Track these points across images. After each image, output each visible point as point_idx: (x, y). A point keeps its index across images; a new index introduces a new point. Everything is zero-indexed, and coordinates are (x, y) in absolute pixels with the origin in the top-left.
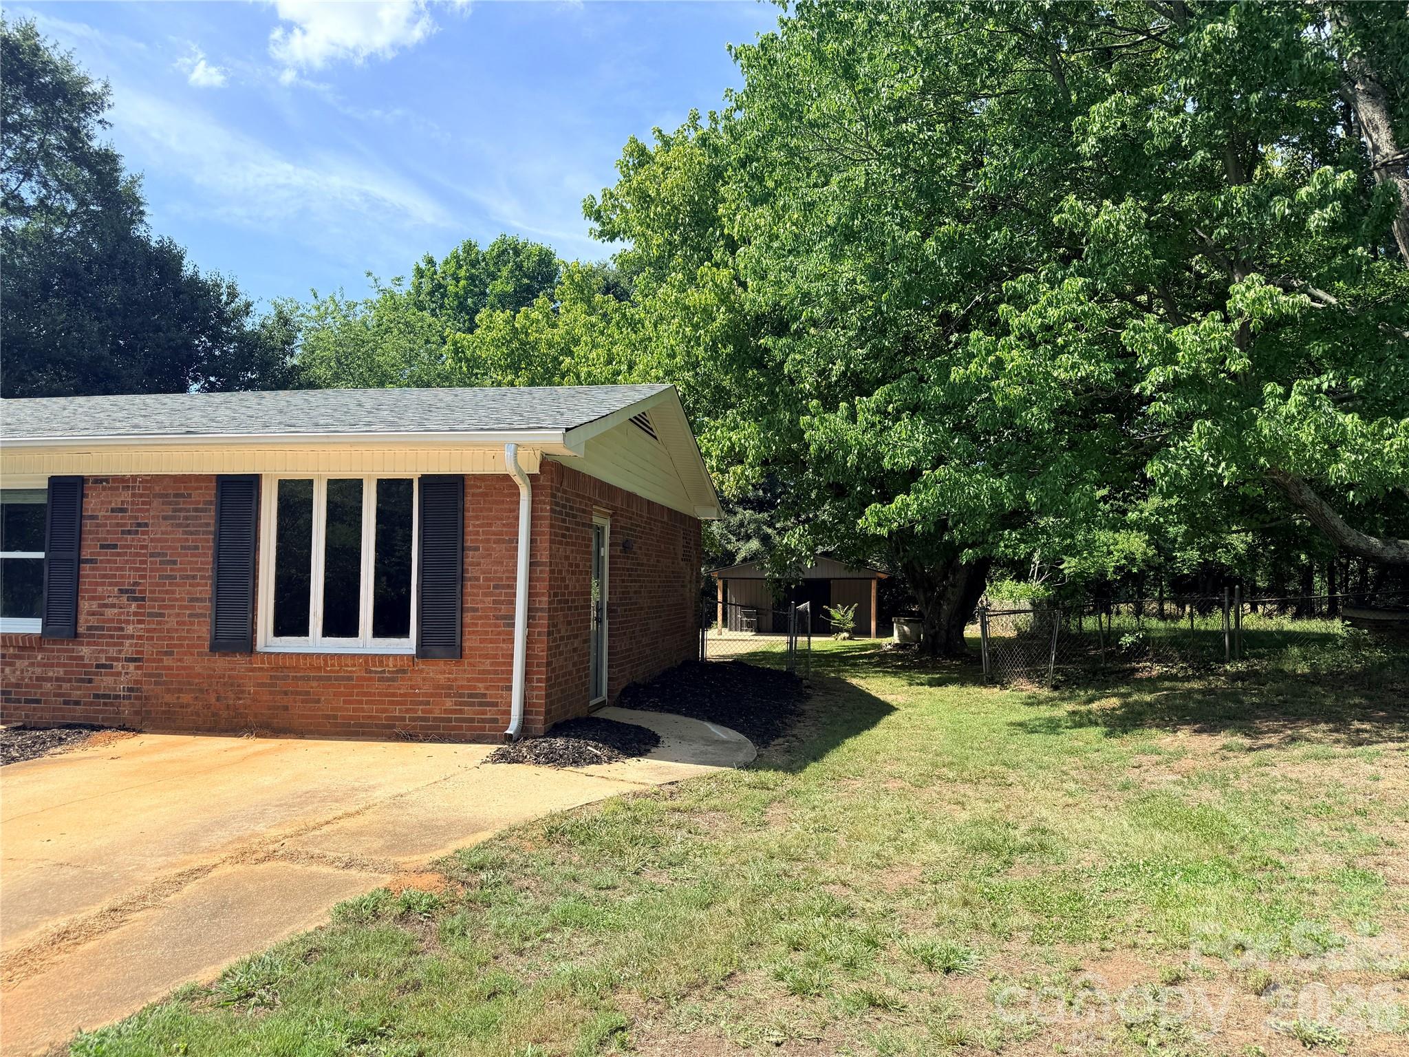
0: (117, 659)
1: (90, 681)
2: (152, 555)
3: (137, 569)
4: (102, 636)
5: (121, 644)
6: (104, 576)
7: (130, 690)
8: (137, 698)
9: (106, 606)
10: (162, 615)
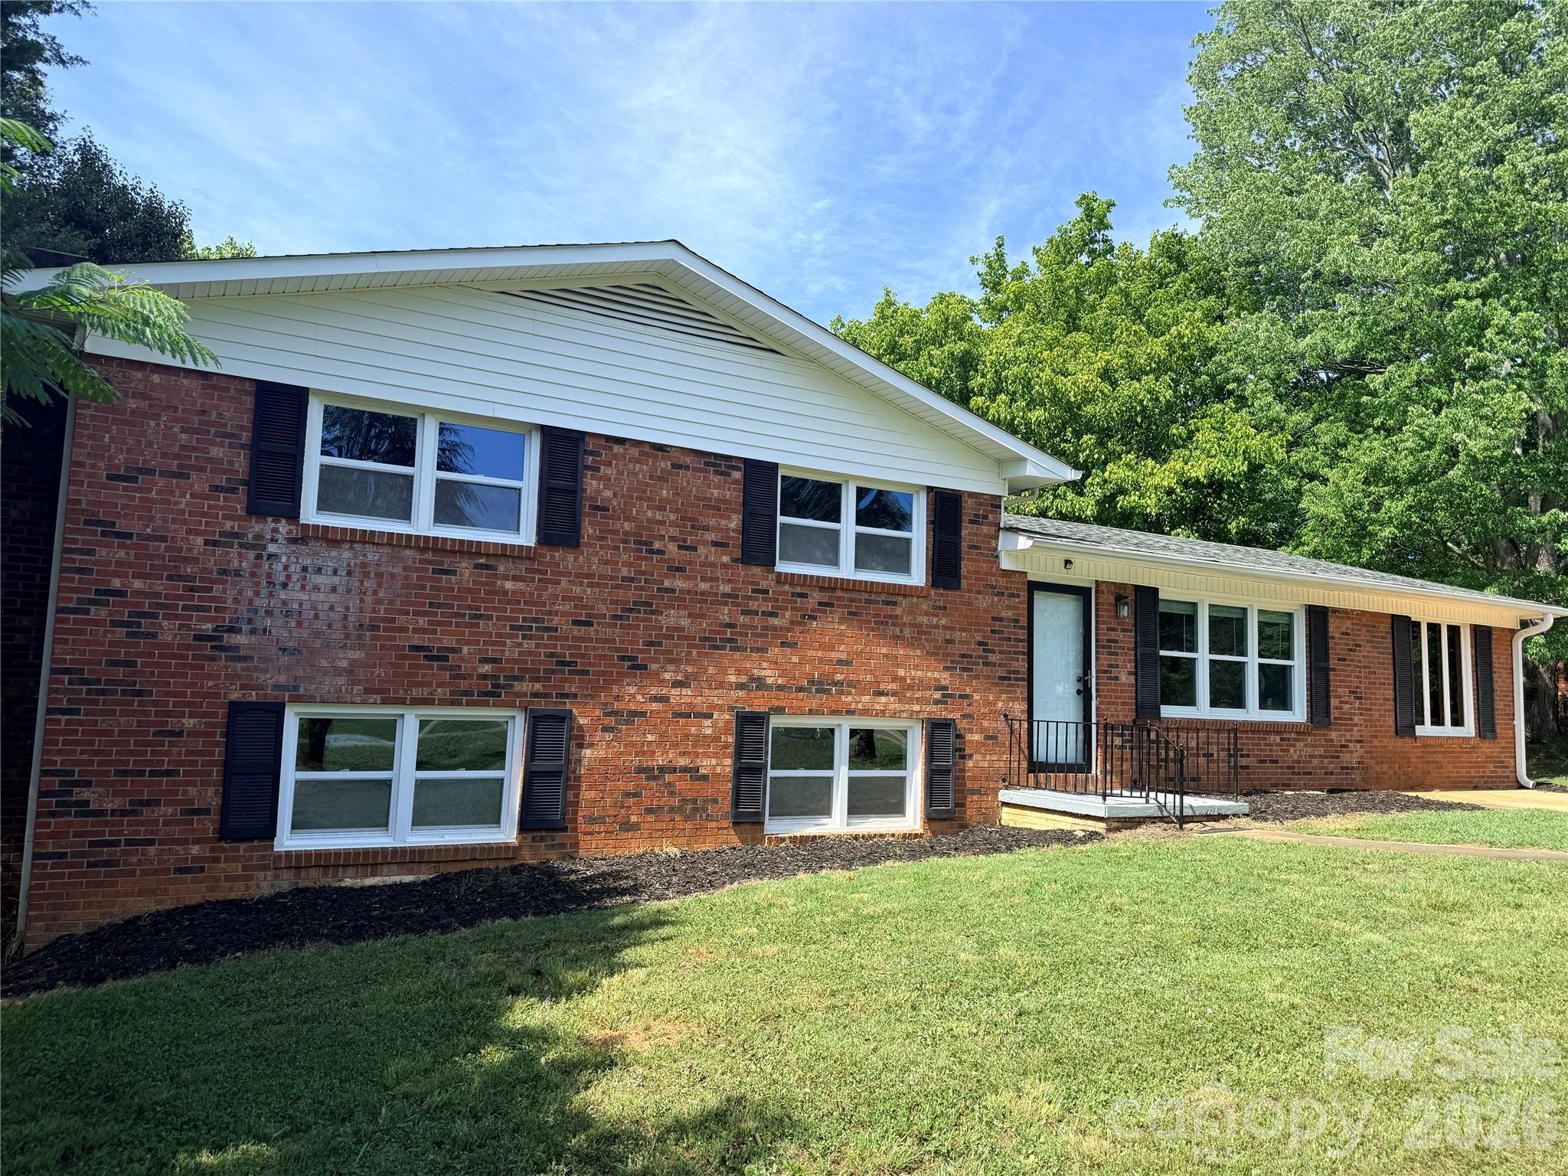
0: (1351, 741)
1: (1338, 757)
2: (1365, 667)
3: (1357, 677)
4: (1341, 725)
5: (1352, 730)
6: (1341, 681)
7: (1359, 763)
8: (1363, 769)
9: (1342, 702)
10: (1371, 710)
